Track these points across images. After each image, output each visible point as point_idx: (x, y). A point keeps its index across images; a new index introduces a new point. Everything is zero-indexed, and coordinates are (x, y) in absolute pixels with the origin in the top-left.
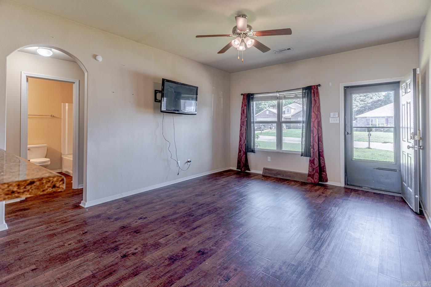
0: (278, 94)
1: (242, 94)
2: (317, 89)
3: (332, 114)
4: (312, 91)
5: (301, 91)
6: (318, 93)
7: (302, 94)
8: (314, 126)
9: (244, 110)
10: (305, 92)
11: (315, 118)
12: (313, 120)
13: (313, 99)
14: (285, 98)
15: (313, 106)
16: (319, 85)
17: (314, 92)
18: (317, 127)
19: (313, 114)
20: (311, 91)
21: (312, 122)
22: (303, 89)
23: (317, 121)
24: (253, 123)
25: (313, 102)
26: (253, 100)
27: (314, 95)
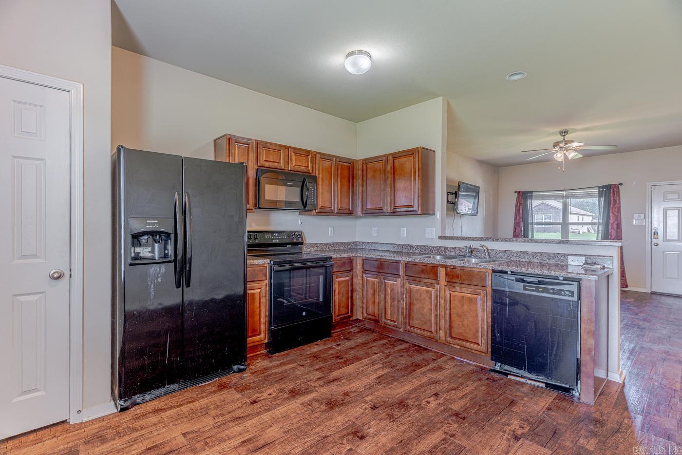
0: (564, 193)
1: (516, 192)
2: (618, 188)
3: (636, 216)
4: (612, 190)
5: (597, 190)
6: (619, 192)
7: (599, 193)
8: (612, 228)
9: (520, 209)
10: (602, 191)
11: (614, 220)
12: (611, 221)
13: (612, 198)
14: (573, 196)
15: (612, 206)
16: (621, 184)
17: (614, 192)
18: (616, 229)
19: (611, 215)
20: (610, 191)
21: (610, 224)
22: (600, 187)
23: (616, 222)
24: (532, 224)
25: (612, 203)
26: (532, 199)
27: (614, 194)
